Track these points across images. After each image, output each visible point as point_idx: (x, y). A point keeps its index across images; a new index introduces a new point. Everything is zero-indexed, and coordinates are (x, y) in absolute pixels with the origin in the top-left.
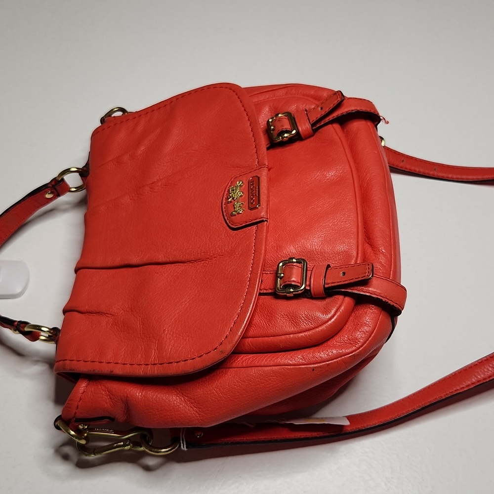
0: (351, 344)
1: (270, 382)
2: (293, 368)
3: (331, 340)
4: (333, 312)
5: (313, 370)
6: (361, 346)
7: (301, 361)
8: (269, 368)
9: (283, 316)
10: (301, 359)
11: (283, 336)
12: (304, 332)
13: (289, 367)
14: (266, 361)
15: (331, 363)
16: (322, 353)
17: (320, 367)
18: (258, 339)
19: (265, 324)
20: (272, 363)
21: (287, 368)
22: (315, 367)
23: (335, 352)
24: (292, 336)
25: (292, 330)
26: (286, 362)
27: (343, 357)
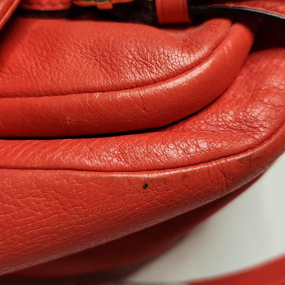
0: (242, 130)
1: (28, 209)
2: (92, 179)
3: (194, 119)
4: (205, 49)
5: (146, 186)
6: (267, 138)
7: (115, 160)
8: (30, 173)
9: (81, 49)
10: (117, 156)
11: (74, 96)
12: (132, 88)
13: (82, 174)
14: (24, 155)
15: (192, 172)
16: (172, 146)
17: (164, 180)
18: (10, 100)
19: (34, 66)
20: (37, 161)
21: (77, 178)
22: (152, 180)
23: (204, 145)
24: (97, 95)
25: (102, 81)
26: (76, 161)
27: (223, 161)
